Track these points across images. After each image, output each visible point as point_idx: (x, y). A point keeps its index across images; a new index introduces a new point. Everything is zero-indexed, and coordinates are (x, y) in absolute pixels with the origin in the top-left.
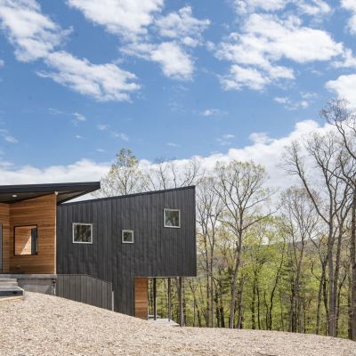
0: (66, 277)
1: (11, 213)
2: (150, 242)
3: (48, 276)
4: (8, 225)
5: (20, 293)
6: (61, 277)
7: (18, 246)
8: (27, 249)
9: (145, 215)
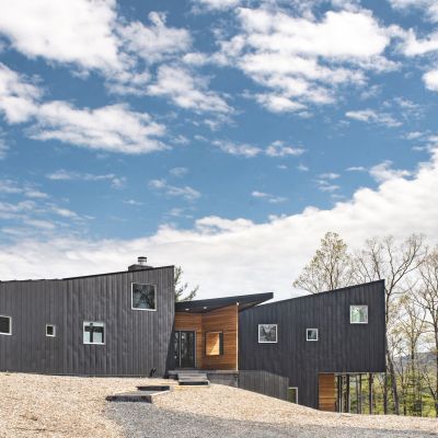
0: (247, 373)
1: (203, 321)
2: (334, 338)
3: (231, 371)
4: (200, 331)
5: (206, 383)
6: (242, 373)
7: (208, 348)
8: (215, 350)
9: (330, 313)
